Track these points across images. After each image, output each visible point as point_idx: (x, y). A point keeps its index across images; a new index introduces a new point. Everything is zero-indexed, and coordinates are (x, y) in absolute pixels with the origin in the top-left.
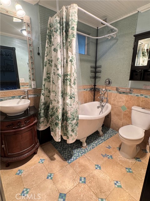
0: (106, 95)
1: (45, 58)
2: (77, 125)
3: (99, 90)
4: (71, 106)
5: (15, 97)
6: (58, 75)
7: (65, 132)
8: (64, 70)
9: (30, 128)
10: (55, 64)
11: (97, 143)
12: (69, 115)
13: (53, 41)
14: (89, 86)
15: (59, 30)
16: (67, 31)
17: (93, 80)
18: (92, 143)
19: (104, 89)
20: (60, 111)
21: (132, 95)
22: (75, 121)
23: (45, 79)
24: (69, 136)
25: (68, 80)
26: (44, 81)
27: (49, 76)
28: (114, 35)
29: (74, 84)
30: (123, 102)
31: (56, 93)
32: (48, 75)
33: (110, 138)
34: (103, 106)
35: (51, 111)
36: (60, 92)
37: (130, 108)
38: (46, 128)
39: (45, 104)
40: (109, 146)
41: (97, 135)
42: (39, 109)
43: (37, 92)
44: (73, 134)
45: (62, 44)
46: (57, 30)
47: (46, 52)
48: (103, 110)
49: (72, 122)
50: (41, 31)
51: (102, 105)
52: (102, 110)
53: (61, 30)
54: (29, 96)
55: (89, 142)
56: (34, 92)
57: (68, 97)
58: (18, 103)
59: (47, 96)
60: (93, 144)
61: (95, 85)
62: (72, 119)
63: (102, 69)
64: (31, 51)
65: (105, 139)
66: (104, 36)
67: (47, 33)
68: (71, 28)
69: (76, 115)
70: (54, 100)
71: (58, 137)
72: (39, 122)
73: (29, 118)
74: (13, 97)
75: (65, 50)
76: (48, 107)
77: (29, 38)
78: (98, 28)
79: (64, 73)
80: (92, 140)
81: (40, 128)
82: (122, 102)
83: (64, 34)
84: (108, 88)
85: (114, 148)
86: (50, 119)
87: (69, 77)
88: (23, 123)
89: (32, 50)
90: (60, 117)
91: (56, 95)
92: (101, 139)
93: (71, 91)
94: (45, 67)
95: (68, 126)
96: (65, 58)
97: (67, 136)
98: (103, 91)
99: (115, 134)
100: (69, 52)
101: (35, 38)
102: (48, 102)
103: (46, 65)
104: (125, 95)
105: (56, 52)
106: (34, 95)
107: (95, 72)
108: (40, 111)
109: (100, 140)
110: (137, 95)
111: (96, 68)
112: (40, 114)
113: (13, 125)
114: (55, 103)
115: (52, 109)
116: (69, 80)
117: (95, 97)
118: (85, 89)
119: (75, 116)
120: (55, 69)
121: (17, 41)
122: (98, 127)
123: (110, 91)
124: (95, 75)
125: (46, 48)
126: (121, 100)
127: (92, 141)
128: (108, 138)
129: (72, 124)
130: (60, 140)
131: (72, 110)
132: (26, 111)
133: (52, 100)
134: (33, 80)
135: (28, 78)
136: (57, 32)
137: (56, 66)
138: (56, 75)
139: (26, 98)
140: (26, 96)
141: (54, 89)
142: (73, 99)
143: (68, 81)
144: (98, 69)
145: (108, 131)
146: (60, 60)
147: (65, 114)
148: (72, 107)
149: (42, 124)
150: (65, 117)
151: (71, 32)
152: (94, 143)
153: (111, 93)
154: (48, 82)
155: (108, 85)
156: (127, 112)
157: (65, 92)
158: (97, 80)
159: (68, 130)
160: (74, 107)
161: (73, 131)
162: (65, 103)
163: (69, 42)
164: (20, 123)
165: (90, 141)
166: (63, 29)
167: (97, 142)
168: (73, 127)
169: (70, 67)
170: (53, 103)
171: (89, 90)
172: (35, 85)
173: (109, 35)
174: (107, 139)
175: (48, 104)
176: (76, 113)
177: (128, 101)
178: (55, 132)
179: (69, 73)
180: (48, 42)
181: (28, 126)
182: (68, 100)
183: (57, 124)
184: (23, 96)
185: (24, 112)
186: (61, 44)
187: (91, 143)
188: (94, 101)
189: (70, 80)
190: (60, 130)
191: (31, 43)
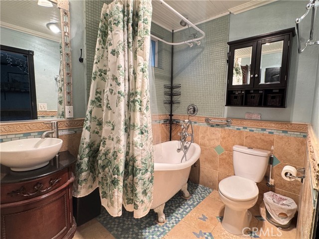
0: (190, 130)
1: (95, 66)
2: (151, 181)
3: (178, 123)
4: (142, 147)
5: (30, 135)
6: (119, 93)
7: (130, 196)
8: (129, 86)
9: (61, 195)
10: (113, 76)
11: (183, 212)
12: (139, 164)
13: (111, 38)
14: (162, 116)
15: (122, 23)
16: (135, 25)
17: (168, 106)
18: (174, 214)
19: (187, 121)
20: (122, 157)
21: (230, 128)
22: (148, 175)
23: (93, 102)
24: (138, 203)
25: (137, 102)
26: (91, 105)
27: (99, 97)
28: (198, 41)
29: (147, 108)
30: (217, 139)
31: (114, 127)
32: (98, 95)
33: (202, 202)
34: (186, 148)
35: (103, 158)
36: (122, 123)
37: (229, 149)
38: (91, 191)
39: (90, 146)
40: (203, 215)
41: (180, 199)
42: (79, 156)
43: (75, 125)
44: (146, 199)
45: (126, 44)
46: (119, 22)
47: (96, 57)
48: (187, 155)
49: (143, 176)
50: (86, 25)
51: (185, 146)
52: (185, 154)
53: (126, 23)
54: (60, 133)
55: (169, 211)
56: (69, 126)
57: (137, 132)
58: (37, 145)
59: (94, 131)
60: (176, 215)
61: (171, 115)
62: (144, 171)
63: (182, 90)
64: (67, 54)
65: (195, 204)
66: (183, 43)
67: (100, 27)
68: (142, 20)
69: (151, 163)
70: (110, 137)
71: (117, 207)
72: (78, 180)
73: (59, 174)
74: (27, 135)
75: (131, 53)
76: (97, 151)
77: (65, 33)
78: (173, 31)
79: (129, 90)
80: (173, 208)
81: (78, 192)
82: (215, 141)
83: (131, 29)
84: (193, 118)
85: (212, 218)
86: (99, 173)
87: (139, 96)
88: (47, 184)
89: (70, 53)
90: (122, 168)
91: (113, 129)
92: (187, 204)
93: (141, 121)
94: (93, 81)
95: (136, 185)
96: (132, 67)
97: (135, 204)
98: (186, 124)
99: (209, 193)
100: (138, 56)
101: (76, 34)
102: (96, 143)
103: (95, 78)
104: (219, 129)
105: (115, 57)
106: (69, 130)
107: (172, 95)
108: (80, 159)
109: (186, 206)
110: (238, 127)
111: (172, 88)
112: (79, 165)
113: (24, 189)
114: (110, 144)
115: (106, 154)
116: (139, 101)
117: (173, 134)
118: (156, 121)
119: (148, 165)
120: (114, 83)
121: (37, 42)
122: (181, 184)
123: (195, 123)
124: (172, 98)
125: (96, 50)
126: (213, 137)
127: (173, 210)
128: (200, 202)
129: (144, 180)
130: (120, 214)
131: (143, 155)
132: (52, 161)
133: (106, 139)
134: (69, 103)
135: (57, 101)
136: (119, 26)
137: (115, 79)
138: (115, 94)
139: (54, 136)
140: (53, 132)
141: (109, 119)
142: (146, 134)
143: (137, 104)
144: (175, 90)
145: (196, 189)
146: (122, 69)
147: (131, 163)
148: (144, 150)
149: (83, 184)
150: (130, 168)
151: (142, 26)
152: (177, 212)
153: (197, 126)
154: (97, 107)
155: (193, 114)
156: (225, 156)
157: (132, 123)
158: (174, 106)
159: (137, 192)
160: (147, 148)
161: (145, 193)
162: (131, 142)
163: (139, 41)
164: (39, 185)
165: (171, 209)
166: (128, 22)
167: (182, 210)
168: (146, 185)
169: (140, 80)
170: (106, 143)
171: (163, 122)
172: (72, 112)
173: (191, 41)
174: (197, 204)
175: (96, 146)
176: (150, 160)
177: (225, 138)
178: (111, 199)
179: (139, 90)
180: (100, 41)
181: (57, 190)
182: (136, 136)
183: (114, 182)
184: (47, 132)
185: (48, 163)
186: (124, 45)
187: (172, 213)
188: (170, 140)
189: (141, 102)
190: (121, 194)
191: (68, 42)
